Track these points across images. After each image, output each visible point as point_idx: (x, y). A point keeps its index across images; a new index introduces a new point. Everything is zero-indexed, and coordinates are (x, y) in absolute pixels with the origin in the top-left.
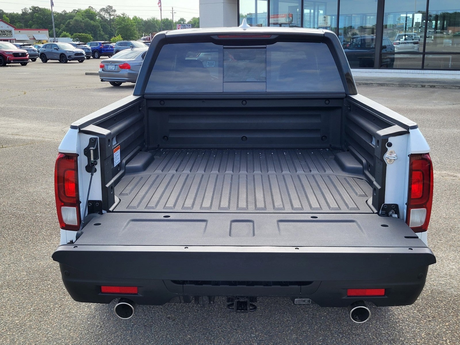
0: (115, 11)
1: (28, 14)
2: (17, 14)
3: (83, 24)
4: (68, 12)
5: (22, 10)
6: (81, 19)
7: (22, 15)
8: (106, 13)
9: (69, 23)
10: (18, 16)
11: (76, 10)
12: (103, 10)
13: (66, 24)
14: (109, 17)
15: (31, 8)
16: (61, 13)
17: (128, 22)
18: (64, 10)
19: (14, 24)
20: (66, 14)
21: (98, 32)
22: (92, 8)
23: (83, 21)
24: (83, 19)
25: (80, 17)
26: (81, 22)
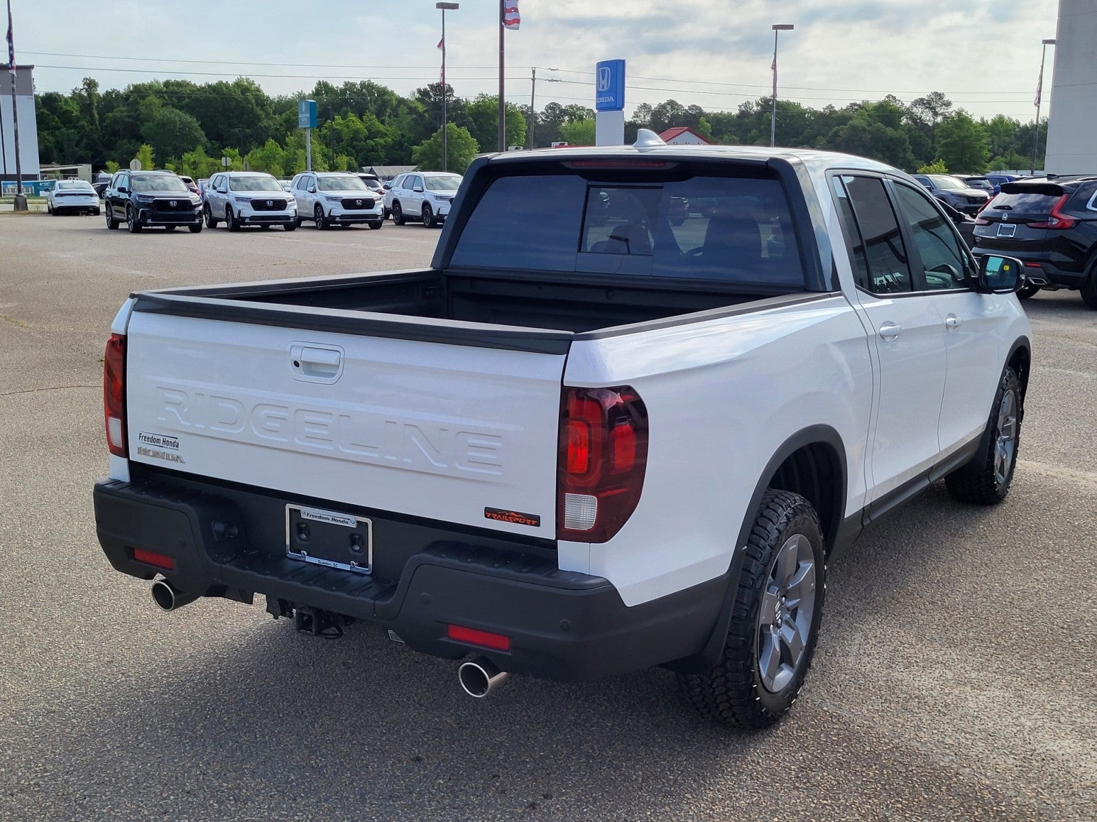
0: (948, 104)
1: (752, 115)
2: (729, 115)
3: (869, 136)
4: (837, 109)
5: (740, 106)
6: (865, 124)
7: (738, 117)
8: (927, 110)
9: (836, 134)
10: (729, 120)
11: (856, 105)
12: (920, 102)
13: (829, 135)
14: (932, 119)
15: (760, 102)
16: (822, 110)
17: (969, 129)
18: (830, 105)
19: (721, 135)
20: (833, 112)
21: (901, 155)
22: (894, 98)
23: (869, 128)
24: (869, 125)
25: (864, 119)
26: (864, 130)
